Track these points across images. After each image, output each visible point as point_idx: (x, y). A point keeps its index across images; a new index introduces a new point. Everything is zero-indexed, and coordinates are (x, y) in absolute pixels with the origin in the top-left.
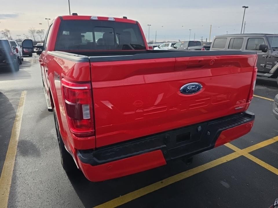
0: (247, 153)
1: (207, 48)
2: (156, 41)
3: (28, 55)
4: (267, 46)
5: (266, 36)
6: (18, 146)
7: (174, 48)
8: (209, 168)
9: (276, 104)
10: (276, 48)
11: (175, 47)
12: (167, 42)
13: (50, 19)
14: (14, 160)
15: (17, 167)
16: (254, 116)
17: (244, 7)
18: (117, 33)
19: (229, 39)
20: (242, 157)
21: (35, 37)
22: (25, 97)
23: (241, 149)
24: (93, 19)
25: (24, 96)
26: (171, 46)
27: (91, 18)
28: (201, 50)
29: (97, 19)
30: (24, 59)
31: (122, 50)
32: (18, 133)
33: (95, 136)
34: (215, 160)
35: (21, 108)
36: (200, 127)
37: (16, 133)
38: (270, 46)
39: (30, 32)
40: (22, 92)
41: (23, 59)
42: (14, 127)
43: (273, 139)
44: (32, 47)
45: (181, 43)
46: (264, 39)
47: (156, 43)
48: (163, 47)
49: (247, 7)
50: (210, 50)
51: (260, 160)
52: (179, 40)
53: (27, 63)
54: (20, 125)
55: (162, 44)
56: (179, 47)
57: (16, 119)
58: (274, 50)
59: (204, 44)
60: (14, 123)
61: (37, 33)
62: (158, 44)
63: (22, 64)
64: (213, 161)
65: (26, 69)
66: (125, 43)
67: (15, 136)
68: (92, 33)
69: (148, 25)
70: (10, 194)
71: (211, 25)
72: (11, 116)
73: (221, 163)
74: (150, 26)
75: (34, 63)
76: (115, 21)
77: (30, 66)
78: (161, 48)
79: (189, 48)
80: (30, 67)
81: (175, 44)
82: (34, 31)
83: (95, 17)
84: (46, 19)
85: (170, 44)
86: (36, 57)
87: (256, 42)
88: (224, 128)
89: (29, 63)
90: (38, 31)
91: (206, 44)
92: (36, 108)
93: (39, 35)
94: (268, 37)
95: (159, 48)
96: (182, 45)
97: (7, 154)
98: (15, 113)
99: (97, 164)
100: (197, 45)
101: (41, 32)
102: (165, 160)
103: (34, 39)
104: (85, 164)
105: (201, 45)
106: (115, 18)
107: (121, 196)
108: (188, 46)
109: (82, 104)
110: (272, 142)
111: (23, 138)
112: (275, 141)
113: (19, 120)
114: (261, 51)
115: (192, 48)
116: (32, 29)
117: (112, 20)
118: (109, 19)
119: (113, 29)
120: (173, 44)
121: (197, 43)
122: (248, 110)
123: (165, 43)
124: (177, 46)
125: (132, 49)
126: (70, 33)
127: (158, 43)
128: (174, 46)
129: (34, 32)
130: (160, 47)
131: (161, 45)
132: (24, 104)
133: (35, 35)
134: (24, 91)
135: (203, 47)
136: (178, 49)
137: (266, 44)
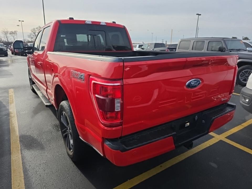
0: (224, 138)
1: (170, 50)
3: (4, 55)
4: (225, 48)
5: (224, 40)
6: (20, 141)
7: (141, 49)
8: (197, 152)
9: (242, 96)
10: (232, 49)
11: (142, 49)
13: (23, 21)
14: (20, 154)
15: (25, 161)
16: (235, 106)
17: (197, 14)
19: (192, 42)
20: (221, 141)
21: (8, 38)
22: (13, 95)
23: (219, 134)
24: (88, 23)
26: (139, 47)
27: (87, 22)
28: (165, 51)
29: (91, 23)
32: (17, 129)
33: (122, 126)
34: (200, 144)
35: (12, 105)
36: (196, 116)
37: (15, 129)
38: (227, 48)
39: (2, 33)
40: (9, 90)
42: (11, 123)
43: (242, 125)
44: (23, 48)
49: (200, 15)
50: (176, 51)
51: (236, 143)
52: (143, 42)
53: (4, 62)
54: (17, 121)
56: (146, 48)
57: (11, 116)
58: (231, 51)
59: (167, 46)
60: (9, 119)
61: (10, 33)
64: (199, 146)
67: (14, 131)
70: (25, 185)
71: (172, 30)
72: (4, 113)
73: (205, 147)
75: (11, 62)
76: (106, 25)
77: (9, 65)
79: (155, 49)
80: (8, 66)
81: (142, 46)
83: (89, 22)
85: (138, 46)
86: (11, 57)
87: (214, 44)
88: (216, 117)
89: (7, 62)
91: (169, 46)
92: (27, 105)
93: (12, 36)
94: (225, 40)
96: (148, 46)
97: (11, 149)
98: (8, 110)
99: (126, 150)
100: (161, 47)
101: (14, 33)
102: (174, 146)
103: (8, 40)
104: (114, 151)
105: (165, 47)
106: (106, 23)
107: (129, 179)
108: (155, 48)
109: (115, 98)
110: (242, 128)
111: (23, 133)
112: (243, 127)
113: (13, 116)
115: (158, 50)
116: (5, 30)
117: (104, 24)
118: (101, 24)
121: (162, 45)
122: (229, 101)
124: (144, 48)
128: (142, 47)
129: (7, 33)
132: (14, 101)
133: (8, 36)
134: (10, 89)
135: (167, 48)
136: (145, 50)
137: (224, 46)
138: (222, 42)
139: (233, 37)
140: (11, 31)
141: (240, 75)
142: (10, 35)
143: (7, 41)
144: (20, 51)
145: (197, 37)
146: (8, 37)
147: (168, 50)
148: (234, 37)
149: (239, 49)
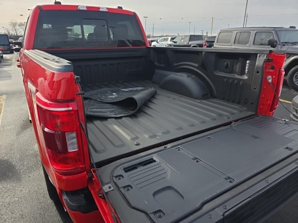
2: (153, 35)
3: (9, 52)
4: (276, 41)
5: (275, 30)
7: (173, 43)
9: (293, 107)
10: (286, 43)
11: (175, 42)
12: (165, 35)
18: (111, 27)
19: (234, 33)
22: (3, 104)
24: (81, 9)
25: (2, 102)
26: (171, 41)
29: (85, 9)
30: (4, 56)
31: (117, 47)
38: (279, 41)
40: (1, 97)
41: (2, 56)
44: (8, 44)
45: (181, 38)
46: (273, 32)
47: (153, 37)
48: (161, 42)
53: (7, 61)
55: (161, 38)
56: (179, 41)
58: (284, 45)
59: (206, 39)
61: (19, 25)
62: (156, 39)
63: (2, 62)
65: (6, 69)
66: (121, 39)
68: (80, 26)
69: (144, 17)
71: (213, 18)
74: (147, 18)
76: (108, 12)
77: (12, 64)
78: (160, 42)
79: (190, 43)
80: (11, 66)
81: (174, 38)
82: (16, 23)
83: (84, 7)
84: (29, 10)
85: (170, 38)
87: (263, 36)
89: (11, 61)
90: (20, 24)
91: (208, 39)
92: (17, 117)
93: (21, 28)
94: (277, 30)
95: (158, 43)
96: (182, 39)
100: (198, 40)
101: (24, 25)
104: (73, 211)
105: (203, 40)
106: (108, 8)
108: (189, 41)
109: (66, 132)
114: (270, 46)
115: (194, 43)
116: (13, 21)
117: (105, 10)
118: (101, 10)
119: (106, 21)
120: (172, 39)
121: (199, 37)
123: (164, 37)
124: (177, 41)
125: (129, 46)
126: (52, 26)
127: (156, 37)
128: (174, 41)
129: (15, 25)
130: (158, 41)
131: (159, 39)
132: (2, 112)
133: (17, 28)
134: (2, 95)
135: (204, 42)
136: (178, 44)
137: (276, 38)
138: (273, 34)
139: (290, 26)
140: (21, 22)
141: (294, 77)
142: (19, 28)
143: (16, 34)
144: (6, 49)
145: (245, 27)
146: (17, 30)
147: (207, 43)
148: (292, 26)
149: (296, 42)
